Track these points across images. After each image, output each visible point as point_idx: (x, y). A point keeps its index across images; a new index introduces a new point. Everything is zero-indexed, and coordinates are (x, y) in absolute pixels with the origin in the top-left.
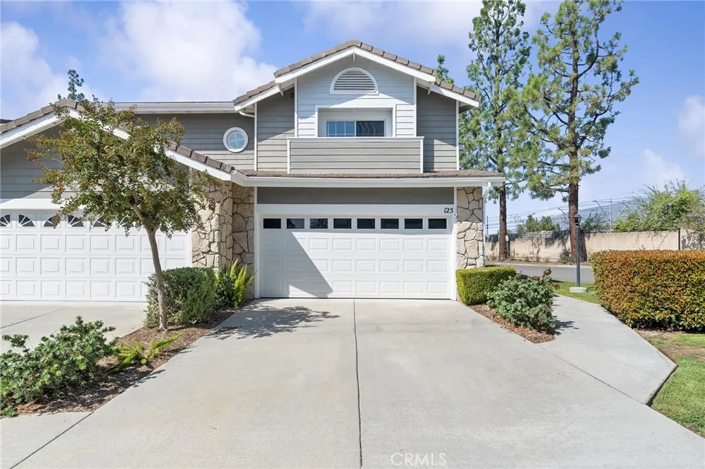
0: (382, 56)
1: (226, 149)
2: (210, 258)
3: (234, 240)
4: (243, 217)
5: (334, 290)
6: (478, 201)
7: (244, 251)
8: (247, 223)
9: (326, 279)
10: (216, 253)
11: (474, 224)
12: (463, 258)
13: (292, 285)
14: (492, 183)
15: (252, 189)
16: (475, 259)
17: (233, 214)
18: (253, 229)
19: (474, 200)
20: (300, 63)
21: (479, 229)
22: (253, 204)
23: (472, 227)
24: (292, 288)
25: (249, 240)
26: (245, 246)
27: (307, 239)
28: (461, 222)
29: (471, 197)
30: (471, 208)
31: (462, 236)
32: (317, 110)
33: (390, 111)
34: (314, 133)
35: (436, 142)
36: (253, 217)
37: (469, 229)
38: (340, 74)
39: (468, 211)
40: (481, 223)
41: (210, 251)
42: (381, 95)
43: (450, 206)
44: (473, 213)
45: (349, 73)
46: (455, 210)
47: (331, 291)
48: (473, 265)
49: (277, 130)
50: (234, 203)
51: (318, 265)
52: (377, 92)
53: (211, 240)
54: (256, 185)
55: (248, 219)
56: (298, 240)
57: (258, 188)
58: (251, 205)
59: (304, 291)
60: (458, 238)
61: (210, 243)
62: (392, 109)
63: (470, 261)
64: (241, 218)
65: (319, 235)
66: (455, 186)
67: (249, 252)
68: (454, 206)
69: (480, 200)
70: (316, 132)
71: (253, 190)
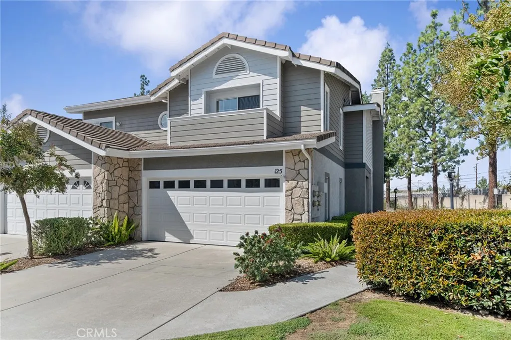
0: (245, 41)
1: (160, 129)
2: (102, 210)
3: (129, 197)
4: (135, 181)
5: (195, 237)
6: (304, 162)
7: (135, 205)
8: (137, 185)
9: (189, 229)
10: (106, 207)
11: (299, 183)
12: (290, 214)
13: (167, 232)
14: (305, 145)
15: (140, 159)
16: (301, 215)
17: (129, 178)
18: (141, 189)
19: (300, 161)
20: (186, 58)
21: (305, 187)
22: (141, 170)
23: (298, 186)
24: (167, 234)
25: (139, 197)
26: (136, 202)
27: (176, 196)
28: (288, 181)
29: (297, 158)
30: (297, 169)
31: (290, 194)
32: (203, 93)
33: (258, 86)
34: (202, 112)
35: (303, 108)
36: (141, 180)
37: (295, 187)
38: (220, 61)
39: (294, 171)
40: (306, 182)
41: (102, 205)
42: (252, 74)
43: (279, 167)
44: (299, 173)
45: (227, 59)
46: (284, 171)
47: (192, 237)
48: (299, 220)
49: (182, 112)
50: (130, 170)
51: (184, 217)
52: (248, 71)
53: (103, 198)
54: (142, 157)
55: (138, 181)
56: (171, 197)
57: (144, 158)
58: (139, 172)
59: (175, 236)
60: (286, 196)
61: (102, 200)
62: (260, 84)
63: (296, 217)
64: (134, 181)
65: (184, 193)
66: (284, 149)
67: (138, 207)
68: (283, 168)
69: (306, 161)
70: (203, 111)
71: (141, 161)
